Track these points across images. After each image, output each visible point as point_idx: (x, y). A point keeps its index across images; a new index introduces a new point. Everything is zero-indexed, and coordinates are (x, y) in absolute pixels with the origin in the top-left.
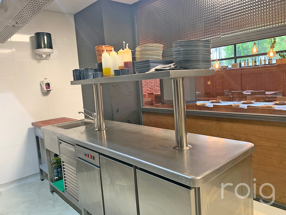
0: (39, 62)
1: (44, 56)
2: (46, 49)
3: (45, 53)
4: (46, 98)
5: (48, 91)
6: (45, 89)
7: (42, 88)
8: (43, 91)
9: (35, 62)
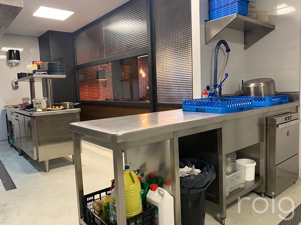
0: (11, 68)
1: (14, 64)
2: (15, 60)
3: (14, 63)
4: (15, 91)
5: (16, 86)
6: (14, 85)
7: (12, 85)
8: (13, 87)
9: (9, 68)
